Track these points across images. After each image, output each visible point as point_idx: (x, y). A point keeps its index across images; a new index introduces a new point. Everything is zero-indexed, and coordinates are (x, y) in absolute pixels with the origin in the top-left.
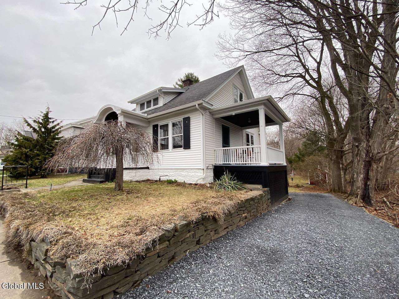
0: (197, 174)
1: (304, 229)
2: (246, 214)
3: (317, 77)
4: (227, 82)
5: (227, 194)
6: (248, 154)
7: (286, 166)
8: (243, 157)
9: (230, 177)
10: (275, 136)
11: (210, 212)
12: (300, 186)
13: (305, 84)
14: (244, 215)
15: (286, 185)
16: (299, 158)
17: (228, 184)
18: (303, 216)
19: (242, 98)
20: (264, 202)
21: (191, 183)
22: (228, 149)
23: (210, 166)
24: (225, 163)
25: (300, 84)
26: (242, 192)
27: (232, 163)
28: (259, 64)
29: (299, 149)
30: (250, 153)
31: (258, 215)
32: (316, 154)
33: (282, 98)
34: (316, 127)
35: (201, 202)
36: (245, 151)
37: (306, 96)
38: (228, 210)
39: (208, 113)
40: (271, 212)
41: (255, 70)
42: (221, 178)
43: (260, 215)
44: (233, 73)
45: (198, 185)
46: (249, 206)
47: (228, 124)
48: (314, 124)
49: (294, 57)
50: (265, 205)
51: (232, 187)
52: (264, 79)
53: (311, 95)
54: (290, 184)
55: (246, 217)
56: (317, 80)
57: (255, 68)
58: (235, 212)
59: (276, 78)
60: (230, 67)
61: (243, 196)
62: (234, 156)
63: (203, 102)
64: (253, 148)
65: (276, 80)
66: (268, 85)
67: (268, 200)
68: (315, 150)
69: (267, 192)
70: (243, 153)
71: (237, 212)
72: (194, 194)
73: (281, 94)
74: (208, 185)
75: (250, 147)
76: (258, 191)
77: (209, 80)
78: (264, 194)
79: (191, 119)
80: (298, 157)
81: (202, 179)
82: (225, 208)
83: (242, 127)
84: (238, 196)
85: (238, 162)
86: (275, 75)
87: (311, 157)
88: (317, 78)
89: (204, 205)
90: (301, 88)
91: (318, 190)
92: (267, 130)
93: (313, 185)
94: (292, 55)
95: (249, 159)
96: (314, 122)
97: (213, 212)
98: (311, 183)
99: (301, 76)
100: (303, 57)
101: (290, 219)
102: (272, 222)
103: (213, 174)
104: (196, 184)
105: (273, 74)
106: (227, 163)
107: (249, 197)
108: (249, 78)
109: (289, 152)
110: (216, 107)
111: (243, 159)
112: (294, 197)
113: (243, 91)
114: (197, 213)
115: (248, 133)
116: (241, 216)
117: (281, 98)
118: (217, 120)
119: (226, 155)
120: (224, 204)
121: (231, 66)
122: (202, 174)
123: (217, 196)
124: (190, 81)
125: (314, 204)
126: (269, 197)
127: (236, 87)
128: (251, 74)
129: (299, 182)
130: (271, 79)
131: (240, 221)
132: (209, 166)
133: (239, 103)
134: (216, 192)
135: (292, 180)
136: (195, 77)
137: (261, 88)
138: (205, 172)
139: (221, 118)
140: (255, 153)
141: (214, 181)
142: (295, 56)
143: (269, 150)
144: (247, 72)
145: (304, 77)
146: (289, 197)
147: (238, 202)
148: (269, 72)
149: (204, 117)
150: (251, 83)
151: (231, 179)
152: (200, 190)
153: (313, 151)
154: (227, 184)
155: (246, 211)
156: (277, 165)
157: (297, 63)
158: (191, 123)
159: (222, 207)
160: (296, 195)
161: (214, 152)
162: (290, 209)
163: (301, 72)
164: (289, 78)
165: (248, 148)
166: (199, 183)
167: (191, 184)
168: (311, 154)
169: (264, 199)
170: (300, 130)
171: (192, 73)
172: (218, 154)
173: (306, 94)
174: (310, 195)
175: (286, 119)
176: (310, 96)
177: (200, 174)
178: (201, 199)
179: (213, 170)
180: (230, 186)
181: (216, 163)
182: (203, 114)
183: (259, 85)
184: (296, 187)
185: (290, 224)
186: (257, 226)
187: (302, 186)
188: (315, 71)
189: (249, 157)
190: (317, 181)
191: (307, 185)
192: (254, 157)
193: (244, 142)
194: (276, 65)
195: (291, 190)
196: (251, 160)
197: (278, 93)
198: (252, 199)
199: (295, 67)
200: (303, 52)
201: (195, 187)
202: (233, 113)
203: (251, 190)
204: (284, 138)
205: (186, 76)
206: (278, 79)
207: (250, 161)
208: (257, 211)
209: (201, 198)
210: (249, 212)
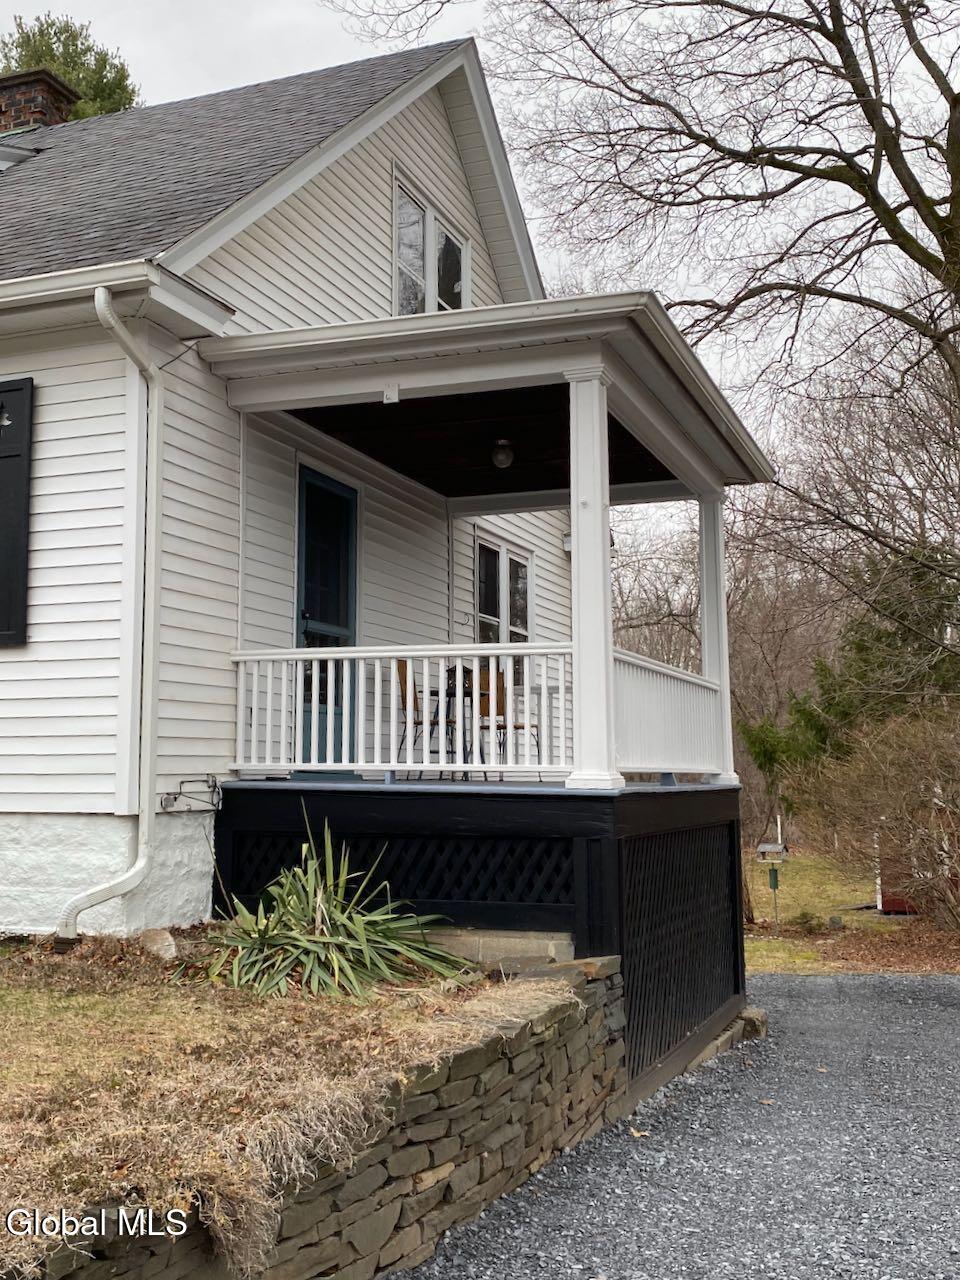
0: (73, 858)
1: (835, 1248)
2: (450, 1166)
3: (948, 193)
4: (352, 142)
5: (312, 1016)
6: (484, 696)
7: (734, 791)
8: (450, 723)
9: (343, 877)
10: (675, 568)
11: (161, 1187)
12: (820, 926)
13: (875, 228)
14: (429, 1179)
15: (735, 919)
16: (822, 731)
17: (327, 939)
18: (833, 1148)
19: (458, 278)
20: (580, 1060)
21: (23, 929)
22: (338, 664)
23: (189, 795)
24: (314, 765)
25: (844, 225)
26: (428, 995)
27: (369, 766)
28: (581, 44)
29: (823, 670)
30: (501, 690)
31: (534, 1168)
32: (923, 706)
33: (730, 308)
34: (928, 525)
35: (93, 1103)
36: (467, 673)
37: (880, 315)
38: (310, 1156)
39: (189, 367)
40: (626, 1131)
41: (552, 85)
42: (274, 890)
43: (546, 1165)
44: (394, 84)
45: (84, 949)
46: (475, 1102)
47: (347, 465)
48: (921, 507)
49: (814, 34)
50: (585, 1087)
51: (358, 962)
52: (612, 158)
53: (910, 311)
54: (756, 914)
55: (446, 1193)
56: (943, 211)
57: (558, 69)
58: (363, 1166)
59: (694, 162)
60: (374, 35)
61: (430, 1030)
62: (386, 708)
63: (154, 276)
64: (518, 661)
65: (693, 177)
66: (642, 206)
67: (613, 1041)
68: (919, 679)
69: (601, 989)
70: (451, 693)
71: (384, 1162)
72: (41, 1034)
73: (722, 279)
74: (168, 949)
75: (504, 648)
76: (546, 984)
77: (211, 102)
78: (583, 1007)
79: (45, 398)
80: (810, 719)
81: (118, 900)
82: (292, 1138)
83: (448, 492)
84: (395, 1032)
85: (410, 765)
86: (686, 141)
87: (891, 725)
88: (944, 201)
89: (120, 1128)
90: (847, 251)
91: (933, 952)
92: (623, 527)
93: (901, 918)
94: (801, 23)
95: (493, 736)
96: (918, 493)
97: (187, 1183)
98: (892, 907)
99: (848, 172)
100: (868, 44)
101: (746, 1178)
102: (631, 1210)
103: (212, 858)
104: (62, 945)
105: (672, 131)
106: (330, 765)
107: (477, 1036)
108: (515, 133)
109: (760, 690)
110: (256, 330)
111: (451, 741)
112: (781, 1004)
113: (466, 222)
114: (55, 1202)
115: (492, 543)
116: (408, 1187)
117: (720, 308)
118: (261, 425)
119: (323, 700)
120: (284, 1107)
121: (381, 29)
122: (116, 859)
123: (232, 1037)
124: (50, 85)
125: (901, 1053)
126: (618, 1020)
127: (412, 194)
128: (530, 108)
129: (818, 895)
130: (658, 166)
131: (398, 1228)
132: (187, 788)
133: (435, 319)
134: (229, 1004)
135: (775, 885)
136: (102, 59)
137: (592, 221)
138: (143, 838)
139: (295, 413)
140: (536, 690)
141: (215, 915)
142: (821, 28)
143: (629, 677)
144: (500, 93)
145: (865, 184)
146: (752, 1012)
147: (395, 1087)
148: (647, 115)
149: (156, 393)
150: (522, 174)
151: (349, 895)
152: (90, 991)
153: (907, 689)
154: (317, 937)
155: (451, 1146)
156: (676, 787)
157: (826, 84)
158: (44, 433)
159: (263, 1135)
160: (795, 993)
161: (226, 680)
162: (749, 1103)
163: (850, 149)
164: (779, 178)
165: (484, 661)
166: (91, 933)
167: (20, 941)
168: (892, 703)
169: (580, 1039)
170: (831, 540)
171: (77, 23)
172: (263, 693)
173: (876, 295)
174: (882, 992)
175: (746, 466)
176: (901, 315)
177: (94, 859)
178: (95, 1075)
179: (209, 822)
180: (341, 948)
181: (240, 764)
182: (153, 369)
183: (578, 192)
184: (795, 935)
185: (745, 1217)
186: (526, 1250)
187: (837, 927)
188: (934, 151)
189: (493, 720)
190: (927, 890)
191: (866, 915)
192: (526, 720)
193: (457, 605)
194: (697, 73)
195: (762, 958)
196: (502, 745)
197: (701, 269)
198: (498, 1051)
199: (820, 108)
200: (868, 11)
201: (56, 968)
202: (390, 392)
203: (495, 977)
204: (726, 584)
205: (26, 41)
206: (707, 170)
207: (493, 749)
208: (529, 1132)
209: (101, 1063)
210: (471, 1148)
